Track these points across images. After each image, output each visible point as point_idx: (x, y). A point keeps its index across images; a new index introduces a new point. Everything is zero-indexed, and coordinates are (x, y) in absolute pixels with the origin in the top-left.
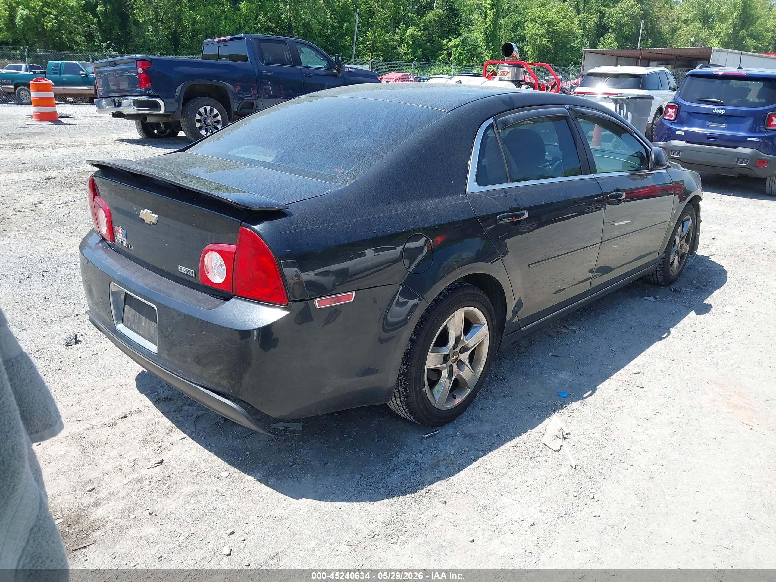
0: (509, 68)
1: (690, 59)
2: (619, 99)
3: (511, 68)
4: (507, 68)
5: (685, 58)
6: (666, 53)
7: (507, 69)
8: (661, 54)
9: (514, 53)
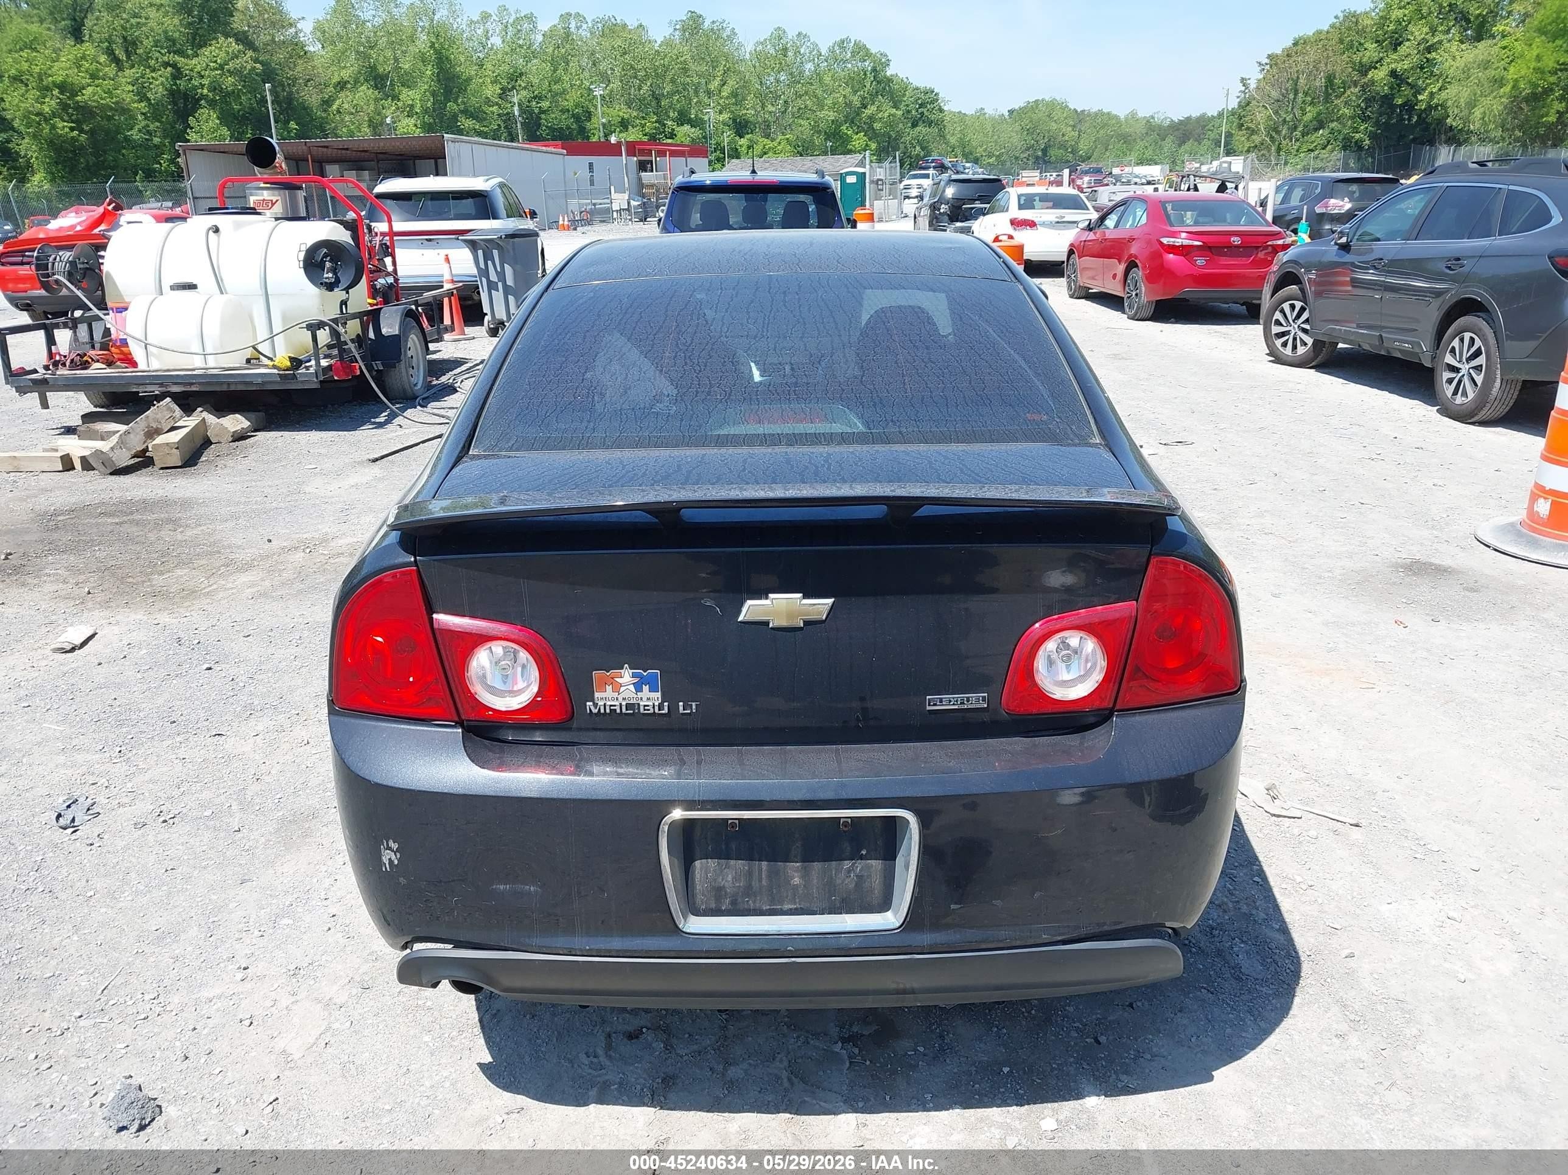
0: (270, 192)
1: (399, 157)
2: (481, 240)
3: (276, 192)
4: (265, 192)
5: (394, 157)
6: (355, 147)
7: (266, 195)
8: (347, 149)
9: (277, 160)
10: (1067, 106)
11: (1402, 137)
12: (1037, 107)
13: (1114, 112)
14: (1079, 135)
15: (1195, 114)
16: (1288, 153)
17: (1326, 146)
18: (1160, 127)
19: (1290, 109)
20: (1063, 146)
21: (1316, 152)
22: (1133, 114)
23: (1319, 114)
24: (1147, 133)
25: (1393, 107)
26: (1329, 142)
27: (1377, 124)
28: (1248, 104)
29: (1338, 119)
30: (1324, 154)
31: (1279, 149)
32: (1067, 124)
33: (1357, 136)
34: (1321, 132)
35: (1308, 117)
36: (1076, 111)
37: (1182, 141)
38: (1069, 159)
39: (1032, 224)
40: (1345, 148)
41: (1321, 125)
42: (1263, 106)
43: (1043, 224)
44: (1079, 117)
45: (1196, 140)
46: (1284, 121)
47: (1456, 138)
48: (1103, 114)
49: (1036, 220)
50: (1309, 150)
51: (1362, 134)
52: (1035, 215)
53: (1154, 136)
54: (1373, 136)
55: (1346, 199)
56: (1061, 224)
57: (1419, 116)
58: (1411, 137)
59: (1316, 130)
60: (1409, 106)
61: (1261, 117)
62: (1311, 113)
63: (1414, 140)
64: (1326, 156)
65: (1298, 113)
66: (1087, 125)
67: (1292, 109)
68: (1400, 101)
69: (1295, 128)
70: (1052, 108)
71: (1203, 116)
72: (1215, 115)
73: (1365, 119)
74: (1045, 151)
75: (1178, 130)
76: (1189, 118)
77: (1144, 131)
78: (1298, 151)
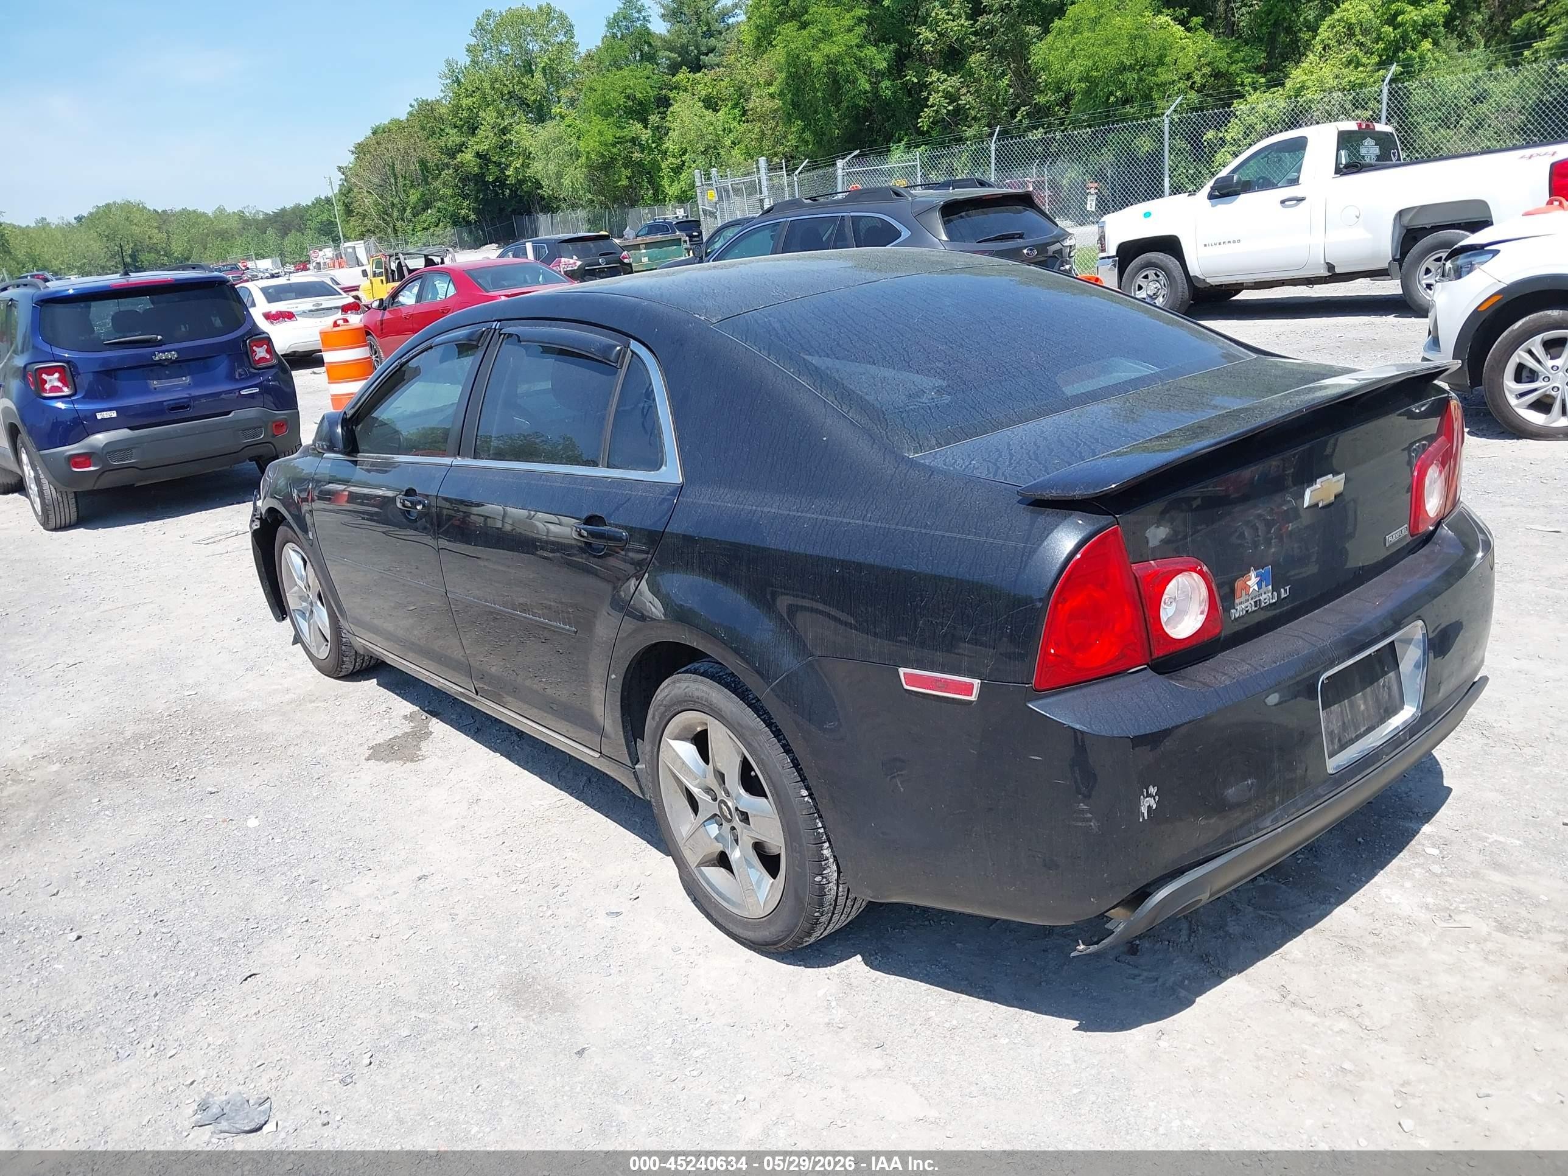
10: (145, 208)
11: (502, 210)
12: (110, 211)
13: (201, 210)
14: (168, 236)
15: (289, 205)
16: (405, 232)
17: (438, 224)
18: (256, 221)
19: (394, 193)
20: (152, 249)
21: (431, 230)
22: (221, 210)
23: (423, 195)
24: (244, 228)
25: (486, 184)
26: (439, 220)
27: (476, 199)
28: (350, 190)
29: (441, 199)
30: (439, 230)
31: (395, 231)
32: (150, 226)
33: (463, 212)
34: (429, 211)
35: (413, 199)
36: (157, 212)
37: (284, 232)
38: (165, 262)
39: (290, 316)
40: (455, 224)
41: (427, 206)
42: (368, 192)
43: (304, 314)
44: (163, 218)
45: (298, 231)
46: (393, 204)
47: (549, 206)
48: (189, 213)
49: (292, 310)
50: (424, 229)
51: (466, 210)
52: (290, 306)
53: (253, 230)
54: (476, 211)
55: (575, 257)
56: (319, 311)
57: (511, 190)
58: (510, 209)
59: (425, 209)
60: (501, 181)
61: (367, 202)
62: (414, 196)
63: (514, 211)
64: (441, 232)
65: (403, 196)
66: (175, 225)
67: (397, 192)
68: (491, 179)
69: (405, 210)
70: (129, 210)
71: (297, 206)
72: (310, 204)
73: (466, 197)
74: (133, 256)
75: (276, 222)
76: (284, 210)
77: (240, 226)
78: (413, 230)
